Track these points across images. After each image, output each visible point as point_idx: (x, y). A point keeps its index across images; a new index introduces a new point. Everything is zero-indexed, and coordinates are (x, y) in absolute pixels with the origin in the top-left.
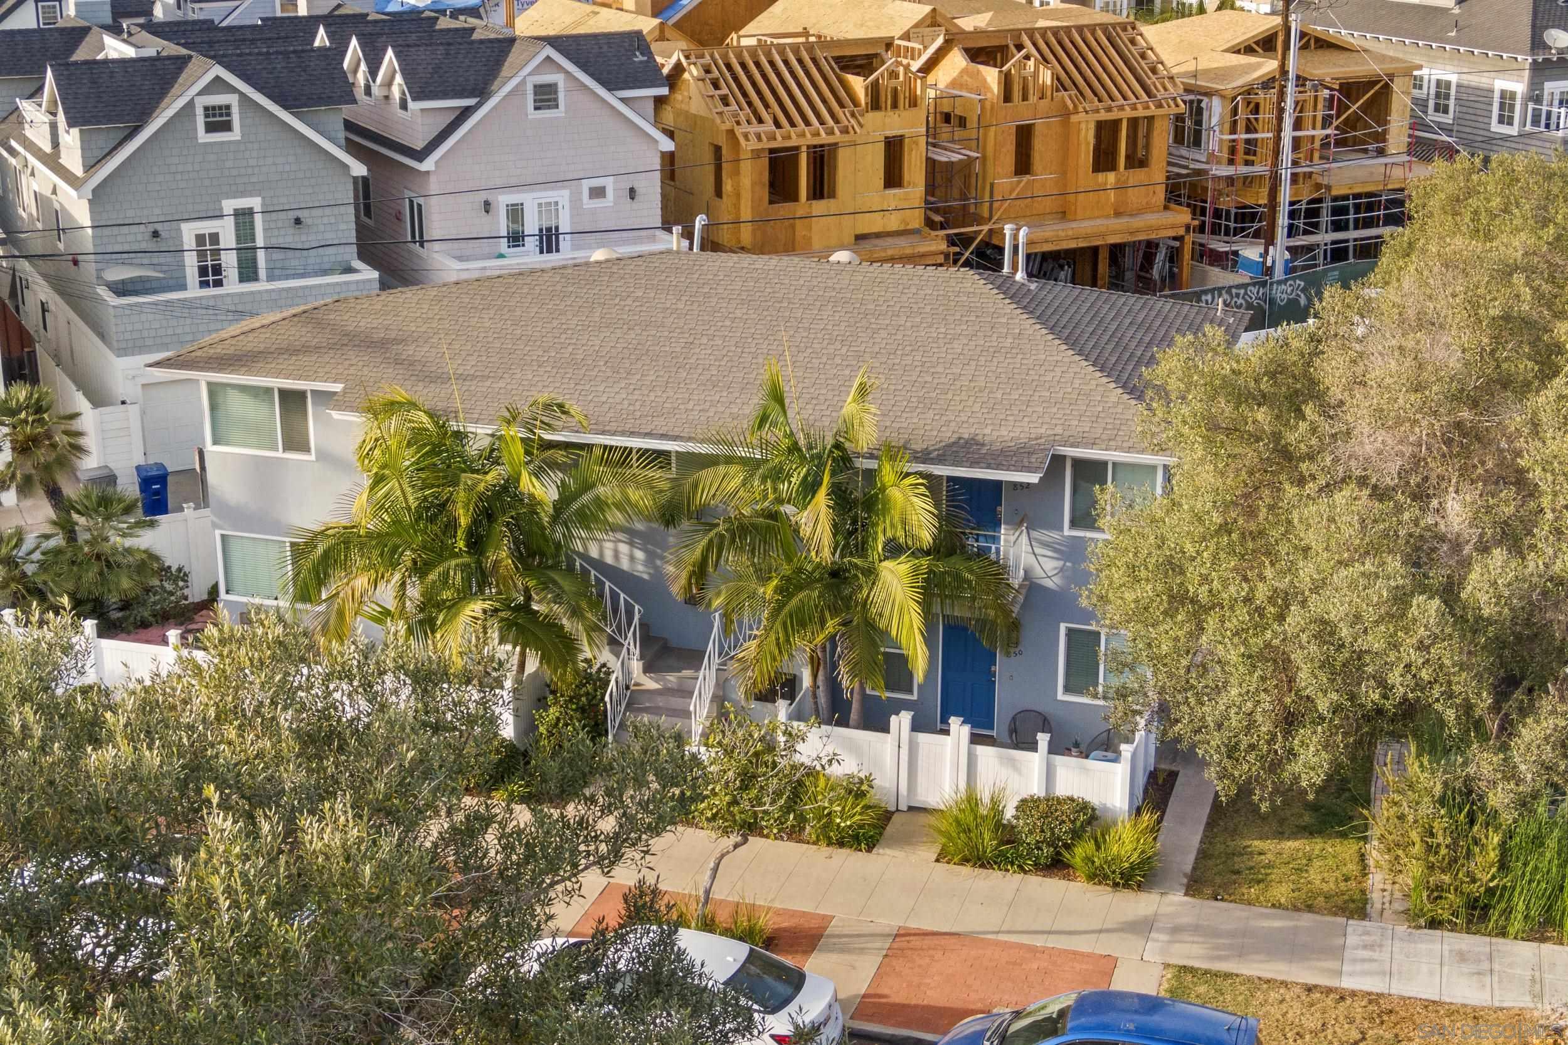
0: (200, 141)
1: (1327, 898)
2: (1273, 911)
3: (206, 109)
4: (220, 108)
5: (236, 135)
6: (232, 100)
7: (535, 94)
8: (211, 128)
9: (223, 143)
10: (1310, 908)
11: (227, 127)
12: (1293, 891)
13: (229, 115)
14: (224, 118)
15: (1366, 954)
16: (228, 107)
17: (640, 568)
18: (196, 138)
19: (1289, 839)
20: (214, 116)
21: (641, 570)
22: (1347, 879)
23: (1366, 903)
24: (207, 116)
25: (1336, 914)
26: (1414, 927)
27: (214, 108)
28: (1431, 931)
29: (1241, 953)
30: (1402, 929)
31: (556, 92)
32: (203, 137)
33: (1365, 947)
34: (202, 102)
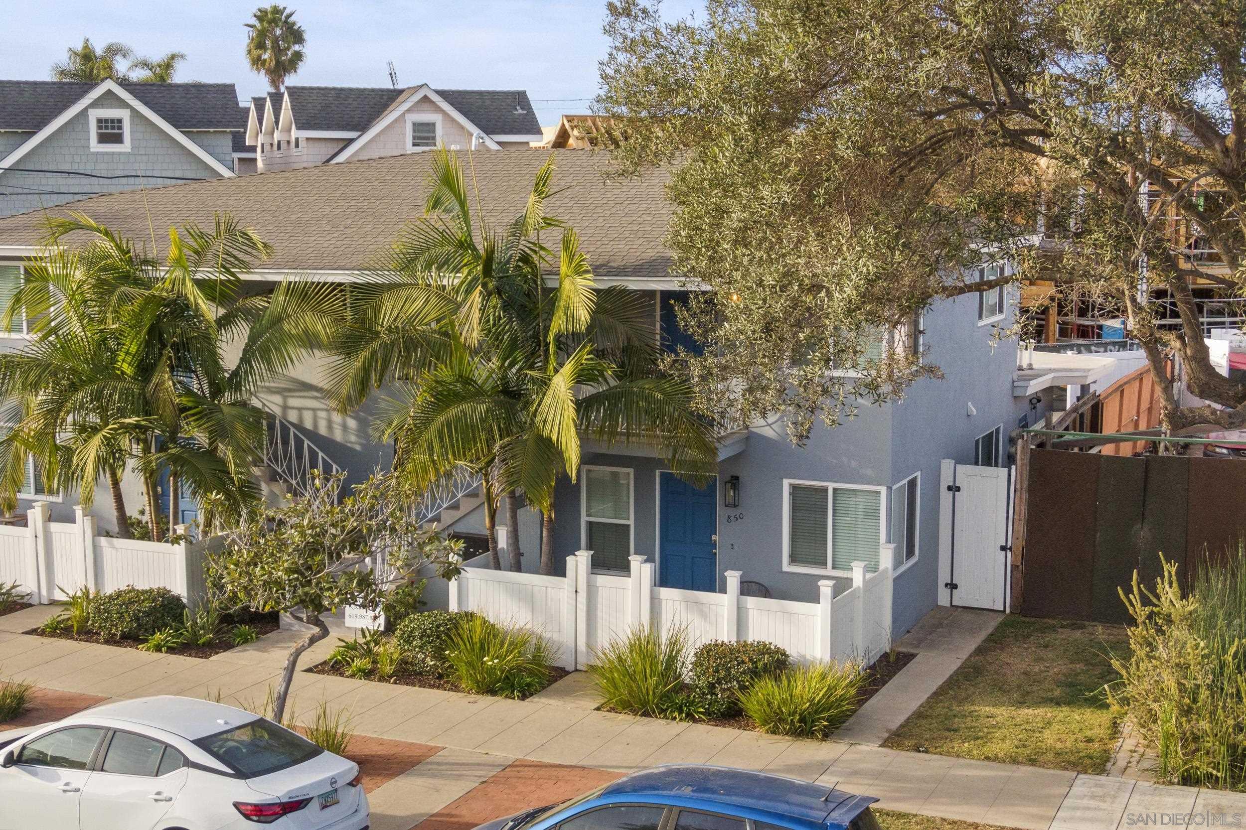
0: (92, 150)
1: (1058, 754)
2: (986, 763)
3: (99, 121)
4: (113, 121)
5: (126, 147)
6: (123, 114)
7: (414, 131)
8: (103, 139)
9: (114, 153)
10: (1032, 762)
11: (117, 139)
12: (1017, 747)
13: (120, 128)
14: (116, 131)
15: (1093, 803)
16: (120, 121)
17: (353, 438)
18: (88, 147)
19: (1029, 707)
20: (107, 128)
21: (353, 440)
22: (1089, 740)
23: (1108, 760)
24: (100, 128)
25: (1065, 768)
26: (1164, 783)
27: (106, 121)
28: (1185, 788)
29: (928, 796)
30: (1145, 784)
31: (434, 131)
32: (95, 146)
33: (1093, 797)
34: (95, 114)
